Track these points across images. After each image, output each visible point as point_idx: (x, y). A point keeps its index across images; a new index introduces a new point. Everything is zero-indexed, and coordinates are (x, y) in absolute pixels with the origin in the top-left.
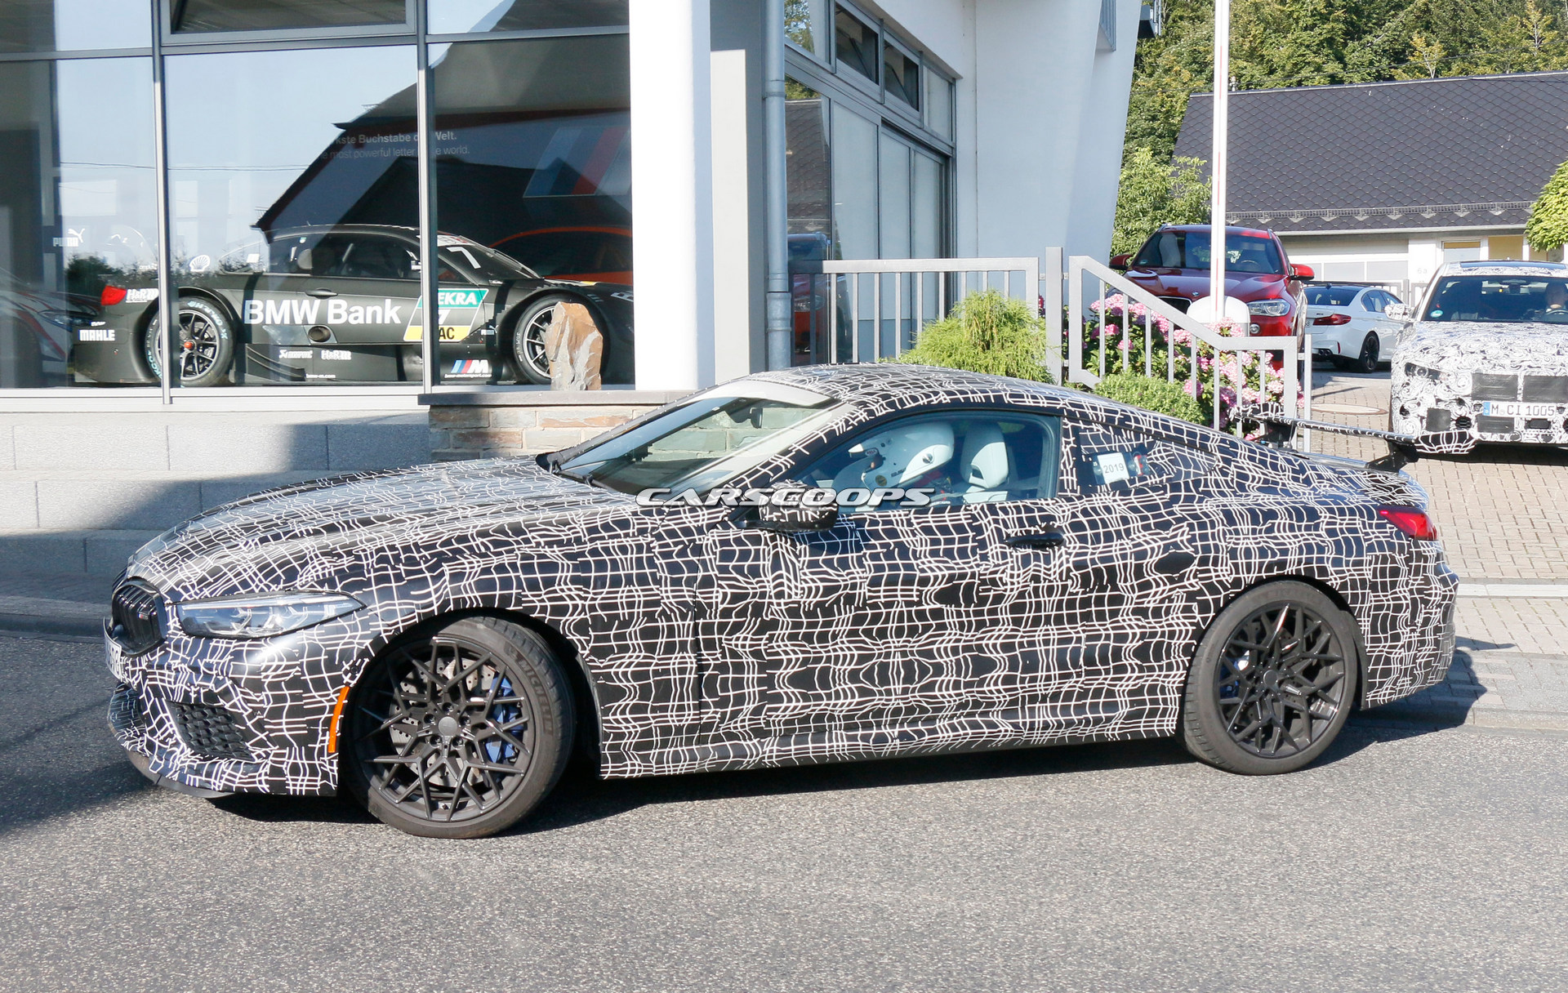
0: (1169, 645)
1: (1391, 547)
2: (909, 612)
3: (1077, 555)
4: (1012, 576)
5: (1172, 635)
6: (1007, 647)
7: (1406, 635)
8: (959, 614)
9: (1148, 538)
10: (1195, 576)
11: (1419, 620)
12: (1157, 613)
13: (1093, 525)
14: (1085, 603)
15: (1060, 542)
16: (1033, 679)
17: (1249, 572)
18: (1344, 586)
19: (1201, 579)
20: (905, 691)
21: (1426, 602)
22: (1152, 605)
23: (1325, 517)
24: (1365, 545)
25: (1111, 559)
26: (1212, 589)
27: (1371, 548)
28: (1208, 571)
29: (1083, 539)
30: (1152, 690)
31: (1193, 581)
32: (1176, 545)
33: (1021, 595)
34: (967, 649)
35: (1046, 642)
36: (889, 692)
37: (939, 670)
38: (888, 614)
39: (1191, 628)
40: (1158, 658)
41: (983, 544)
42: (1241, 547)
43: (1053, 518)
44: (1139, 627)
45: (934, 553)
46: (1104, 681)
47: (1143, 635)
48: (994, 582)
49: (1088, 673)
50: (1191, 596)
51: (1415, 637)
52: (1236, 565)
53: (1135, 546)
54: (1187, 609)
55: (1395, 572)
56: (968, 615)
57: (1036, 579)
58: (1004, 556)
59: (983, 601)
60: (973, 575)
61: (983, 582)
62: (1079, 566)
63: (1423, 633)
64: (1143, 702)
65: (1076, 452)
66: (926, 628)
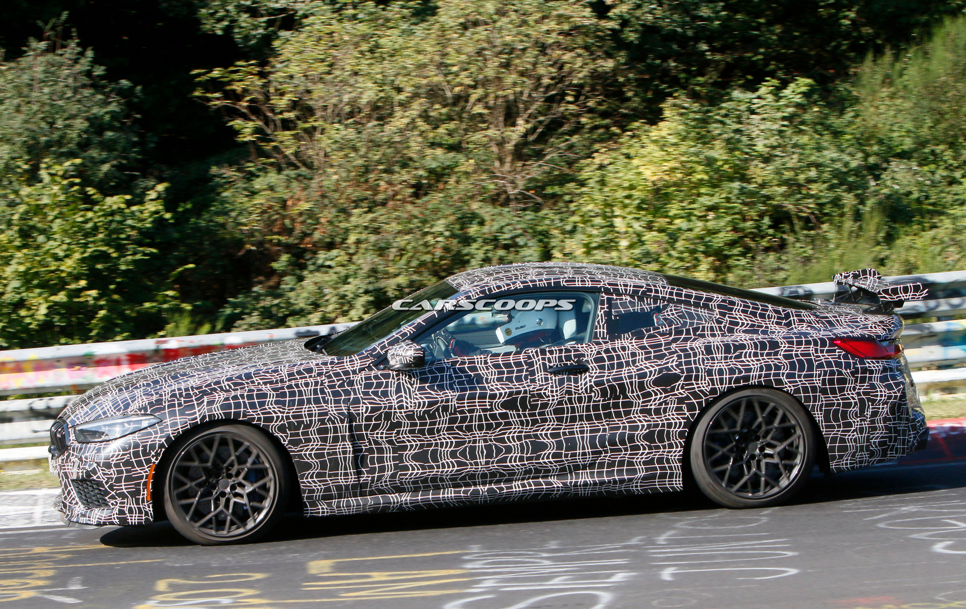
0: (668, 432)
1: (838, 364)
2: (485, 416)
3: (597, 377)
4: (552, 392)
5: (670, 425)
6: (554, 436)
7: (856, 422)
8: (519, 416)
9: (648, 365)
10: (682, 388)
11: (868, 413)
12: (657, 412)
13: (611, 358)
14: (606, 407)
15: (586, 370)
16: (574, 455)
17: (722, 384)
18: (797, 391)
19: (687, 389)
20: (487, 463)
21: (873, 401)
22: (653, 407)
23: (784, 347)
24: (815, 364)
25: (621, 379)
26: (696, 395)
27: (820, 366)
28: (692, 384)
29: (602, 368)
30: (660, 461)
31: (681, 391)
32: (667, 369)
33: (560, 403)
34: (526, 437)
35: (582, 432)
36: (476, 464)
37: (509, 450)
38: (471, 417)
39: (683, 421)
40: (661, 440)
41: (532, 373)
42: (716, 367)
43: (583, 355)
44: (646, 421)
45: (499, 380)
46: (625, 455)
47: (649, 426)
48: (540, 396)
49: (612, 451)
50: (681, 401)
51: (866, 425)
52: (712, 380)
53: (638, 370)
54: (678, 409)
55: (843, 381)
56: (525, 416)
57: (569, 392)
58: (546, 379)
59: (534, 407)
60: (525, 392)
61: (533, 396)
62: (598, 384)
63: (872, 422)
64: (655, 469)
65: (608, 314)
66: (498, 425)
